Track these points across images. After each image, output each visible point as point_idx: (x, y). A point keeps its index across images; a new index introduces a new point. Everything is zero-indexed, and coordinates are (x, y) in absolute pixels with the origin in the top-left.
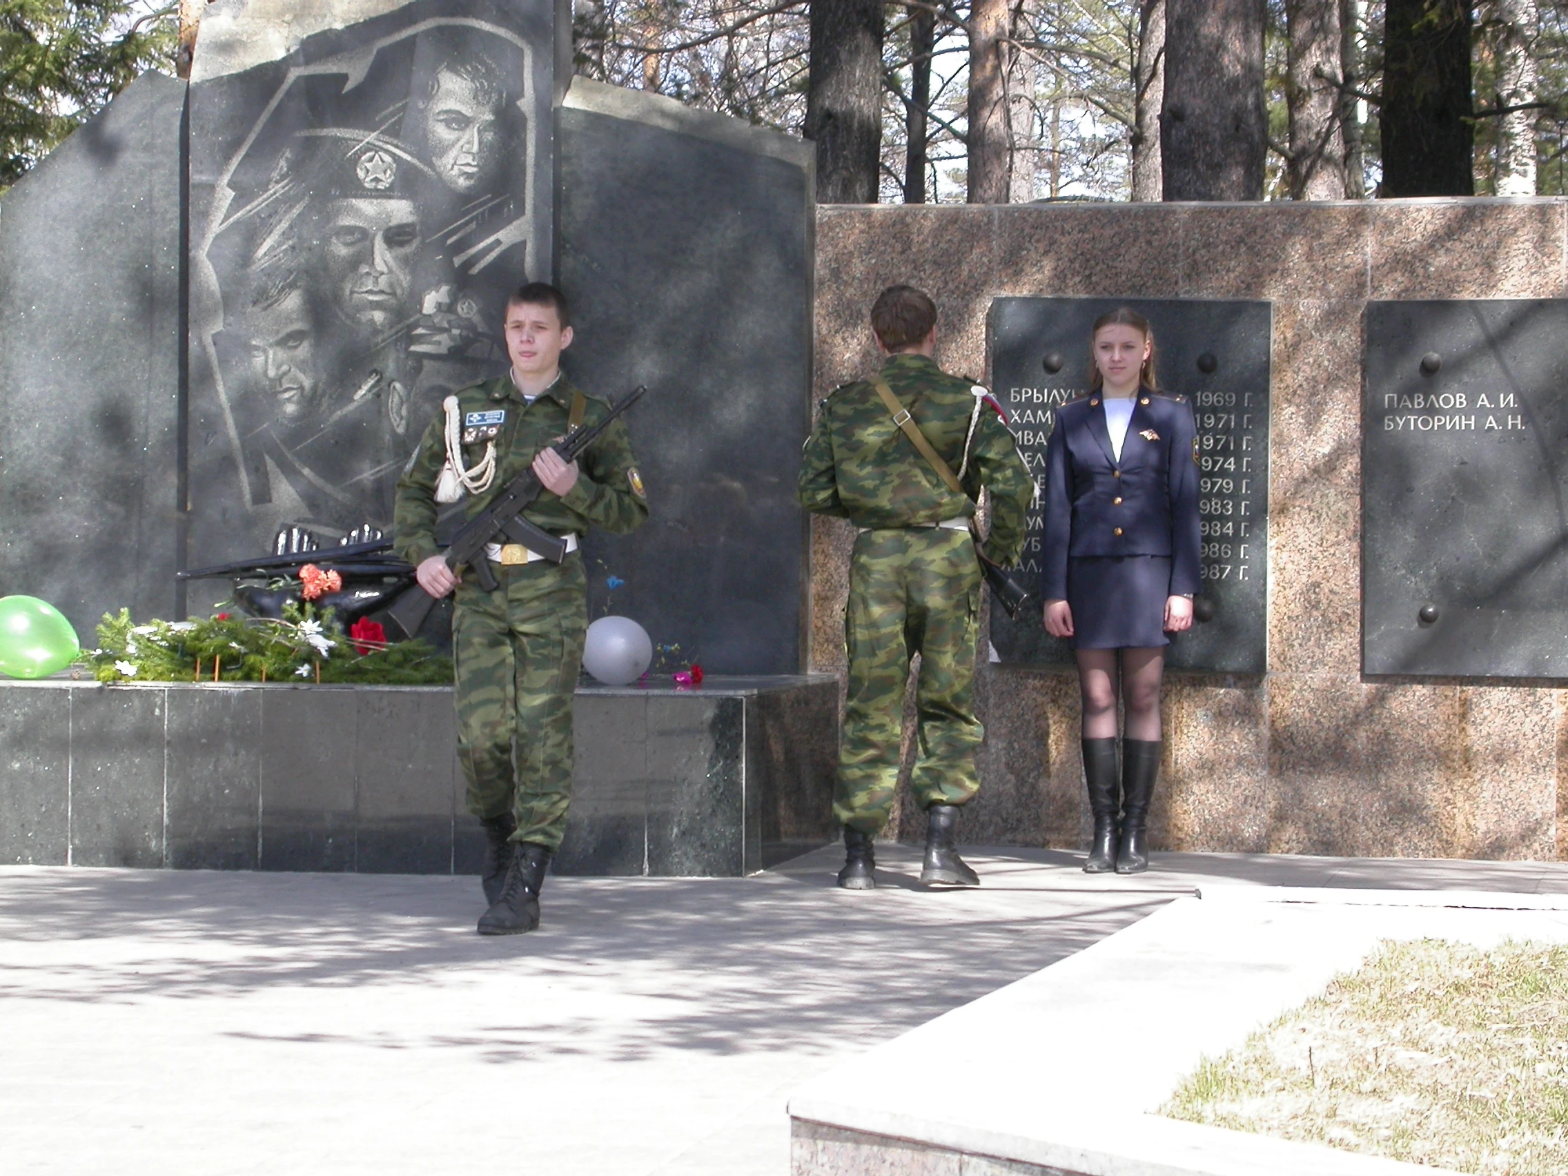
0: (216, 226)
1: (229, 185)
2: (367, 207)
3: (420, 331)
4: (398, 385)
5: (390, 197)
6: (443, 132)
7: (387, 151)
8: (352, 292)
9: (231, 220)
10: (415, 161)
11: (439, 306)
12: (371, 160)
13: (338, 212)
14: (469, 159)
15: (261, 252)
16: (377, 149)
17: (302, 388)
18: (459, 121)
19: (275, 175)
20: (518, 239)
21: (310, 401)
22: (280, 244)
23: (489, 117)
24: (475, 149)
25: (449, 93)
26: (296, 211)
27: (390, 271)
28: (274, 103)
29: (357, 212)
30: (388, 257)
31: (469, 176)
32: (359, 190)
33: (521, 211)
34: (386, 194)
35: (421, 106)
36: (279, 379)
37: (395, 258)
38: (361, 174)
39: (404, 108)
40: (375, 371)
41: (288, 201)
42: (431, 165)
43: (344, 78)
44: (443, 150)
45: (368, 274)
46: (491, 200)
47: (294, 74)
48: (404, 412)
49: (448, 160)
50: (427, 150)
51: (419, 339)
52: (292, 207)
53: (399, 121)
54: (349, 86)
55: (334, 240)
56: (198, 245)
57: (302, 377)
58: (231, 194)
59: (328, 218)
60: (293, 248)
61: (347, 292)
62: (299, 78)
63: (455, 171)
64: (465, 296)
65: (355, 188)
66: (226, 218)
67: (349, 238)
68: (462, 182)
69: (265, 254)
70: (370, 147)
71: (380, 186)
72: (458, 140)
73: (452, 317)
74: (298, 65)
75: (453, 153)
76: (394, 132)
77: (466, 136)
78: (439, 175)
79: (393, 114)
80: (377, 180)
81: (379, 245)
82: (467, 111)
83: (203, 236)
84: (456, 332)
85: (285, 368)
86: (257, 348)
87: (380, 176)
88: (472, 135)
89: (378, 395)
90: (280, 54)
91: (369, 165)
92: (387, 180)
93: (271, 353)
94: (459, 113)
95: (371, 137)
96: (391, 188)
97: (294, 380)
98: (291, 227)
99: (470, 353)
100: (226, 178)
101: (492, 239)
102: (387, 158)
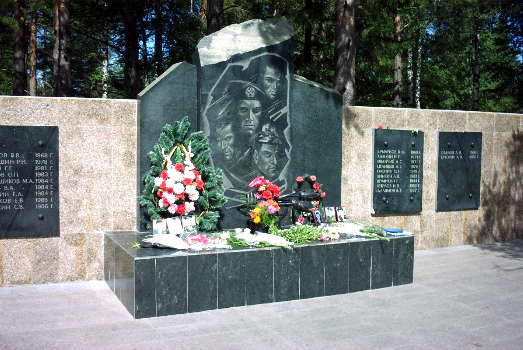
0: (208, 106)
1: (212, 95)
2: (248, 102)
3: (261, 136)
4: (256, 151)
5: (254, 100)
6: (267, 83)
7: (253, 87)
8: (244, 125)
9: (212, 105)
10: (260, 90)
11: (266, 129)
12: (249, 89)
13: (240, 103)
14: (274, 90)
15: (220, 114)
16: (251, 87)
17: (231, 152)
18: (271, 80)
19: (224, 93)
20: (285, 112)
21: (234, 155)
22: (225, 112)
23: (279, 79)
24: (275, 87)
25: (269, 73)
26: (229, 103)
27: (254, 120)
28: (224, 73)
29: (245, 103)
30: (254, 116)
31: (274, 95)
32: (245, 98)
33: (286, 105)
34: (253, 99)
35: (262, 75)
36: (225, 149)
37: (255, 116)
38: (246, 93)
39: (258, 76)
40: (250, 147)
41: (227, 100)
42: (264, 92)
43: (242, 67)
44: (267, 87)
45: (248, 120)
46: (279, 101)
47: (229, 65)
48: (257, 158)
49: (269, 90)
50: (264, 88)
51: (261, 138)
52: (228, 102)
53: (257, 80)
54: (244, 69)
55: (239, 111)
56: (203, 112)
57: (231, 148)
58: (212, 97)
59: (238, 104)
60: (229, 113)
61: (243, 125)
62: (231, 66)
63: (270, 93)
64: (273, 127)
65: (245, 97)
66: (211, 104)
67: (243, 111)
68: (272, 96)
69: (221, 115)
70: (249, 86)
71: (252, 97)
72: (271, 85)
73: (269, 132)
74: (230, 63)
75: (270, 88)
76: (255, 82)
77: (273, 85)
78: (266, 94)
79: (255, 77)
80: (251, 95)
81: (251, 113)
82: (273, 77)
83: (204, 109)
84: (270, 136)
85: (226, 146)
86: (218, 141)
87: (251, 94)
88: (274, 84)
89: (251, 153)
90: (225, 59)
91: (249, 91)
92: (253, 95)
93: (223, 142)
94: (271, 78)
95: (249, 83)
96: (254, 97)
97: (229, 149)
98: (228, 107)
99: (273, 142)
100: (211, 93)
101: (279, 112)
102: (253, 89)
